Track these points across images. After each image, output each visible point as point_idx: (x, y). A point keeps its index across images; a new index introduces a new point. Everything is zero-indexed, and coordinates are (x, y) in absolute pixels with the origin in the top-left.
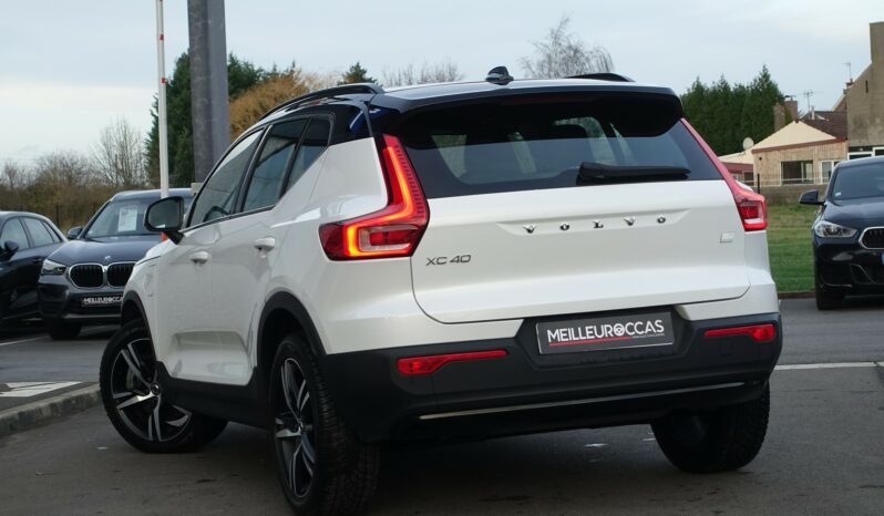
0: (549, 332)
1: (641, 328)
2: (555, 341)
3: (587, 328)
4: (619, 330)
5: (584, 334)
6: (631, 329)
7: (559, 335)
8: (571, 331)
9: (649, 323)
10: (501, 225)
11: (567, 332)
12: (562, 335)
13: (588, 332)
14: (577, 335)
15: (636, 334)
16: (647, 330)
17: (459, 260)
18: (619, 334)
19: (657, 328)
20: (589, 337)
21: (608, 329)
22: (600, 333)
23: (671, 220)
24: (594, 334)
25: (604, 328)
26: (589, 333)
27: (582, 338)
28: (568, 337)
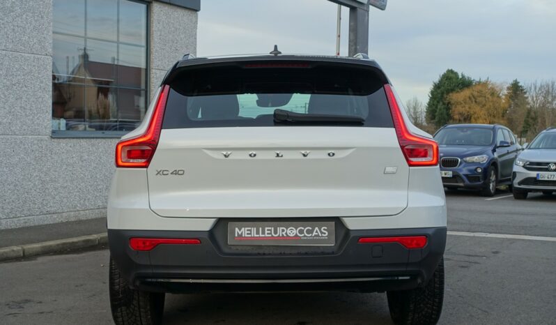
0: (237, 229)
1: (308, 232)
2: (240, 236)
3: (266, 228)
4: (292, 232)
5: (263, 233)
6: (301, 232)
7: (244, 232)
8: (254, 230)
9: (317, 228)
10: (205, 151)
11: (250, 230)
12: (246, 232)
13: (266, 232)
14: (258, 233)
15: (305, 236)
16: (314, 233)
17: (176, 173)
18: (291, 235)
19: (322, 233)
20: (267, 235)
21: (283, 231)
22: (276, 233)
23: (339, 155)
24: (271, 234)
25: (280, 229)
26: (268, 232)
27: (261, 235)
28: (250, 234)
